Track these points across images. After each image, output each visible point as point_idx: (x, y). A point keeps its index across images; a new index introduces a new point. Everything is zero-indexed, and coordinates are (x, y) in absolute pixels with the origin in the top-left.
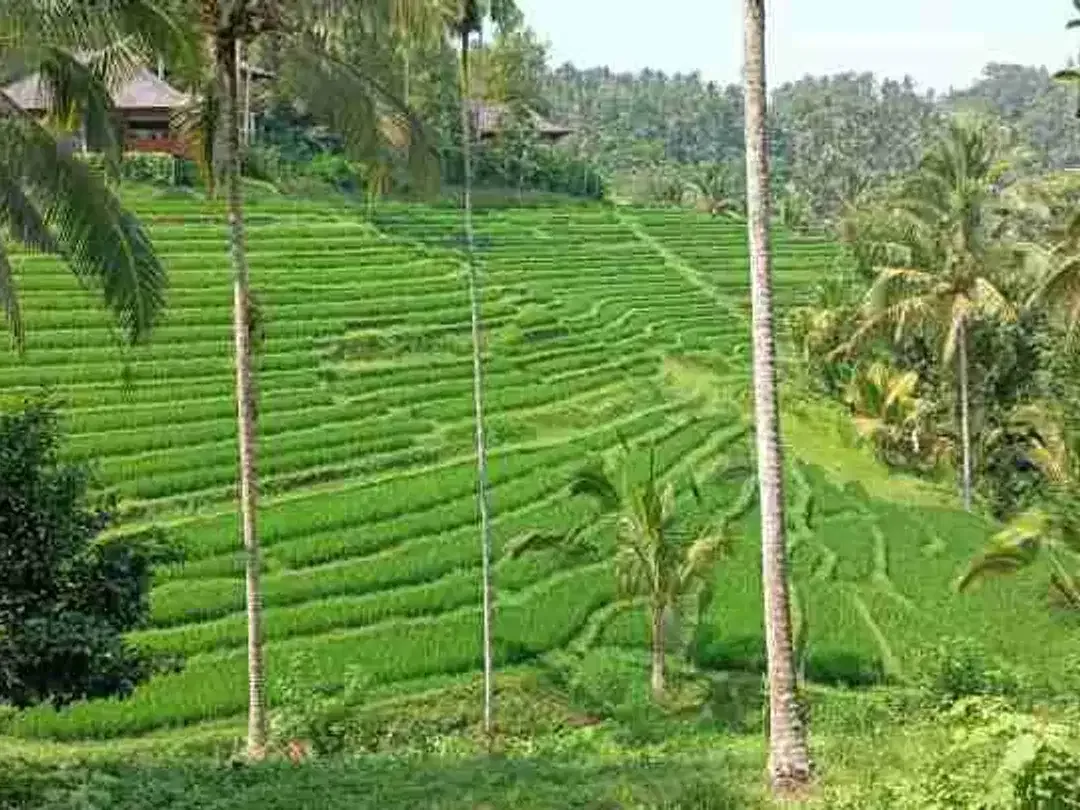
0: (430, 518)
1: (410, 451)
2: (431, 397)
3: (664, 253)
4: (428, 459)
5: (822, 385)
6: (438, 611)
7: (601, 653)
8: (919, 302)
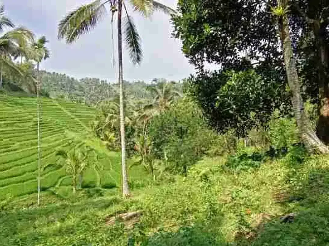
0: (18, 162)
1: (10, 149)
2: (14, 137)
3: (63, 108)
4: (15, 150)
5: (96, 135)
6: (24, 181)
7: (62, 187)
8: (115, 120)
